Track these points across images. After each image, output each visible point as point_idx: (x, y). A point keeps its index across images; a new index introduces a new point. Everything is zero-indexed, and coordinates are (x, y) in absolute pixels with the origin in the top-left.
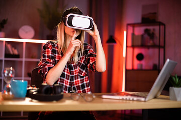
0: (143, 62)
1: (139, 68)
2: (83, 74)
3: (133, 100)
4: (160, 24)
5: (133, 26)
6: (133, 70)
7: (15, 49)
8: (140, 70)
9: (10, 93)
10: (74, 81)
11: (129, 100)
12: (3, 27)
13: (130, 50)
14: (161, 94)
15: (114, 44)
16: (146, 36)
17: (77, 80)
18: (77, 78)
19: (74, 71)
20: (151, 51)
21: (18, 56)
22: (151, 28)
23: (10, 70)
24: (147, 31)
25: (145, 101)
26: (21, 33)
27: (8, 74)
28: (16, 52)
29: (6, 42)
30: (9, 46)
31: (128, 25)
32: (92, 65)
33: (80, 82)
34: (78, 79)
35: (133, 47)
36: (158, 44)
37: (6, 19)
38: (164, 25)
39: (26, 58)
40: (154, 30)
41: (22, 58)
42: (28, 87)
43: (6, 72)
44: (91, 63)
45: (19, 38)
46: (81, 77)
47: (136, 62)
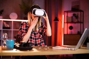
0: (72, 30)
1: (71, 33)
2: (41, 37)
4: (81, 11)
5: (67, 12)
6: (67, 34)
7: (8, 24)
8: (71, 34)
9: (6, 47)
12: (2, 14)
14: (83, 46)
15: (58, 21)
16: (74, 17)
18: (38, 39)
19: (37, 35)
20: (76, 25)
21: (9, 28)
22: (76, 13)
23: (5, 35)
24: (74, 15)
26: (11, 16)
27: (4, 37)
28: (8, 26)
29: (3, 21)
30: (5, 23)
31: (65, 12)
33: (40, 41)
34: (39, 39)
35: (67, 23)
36: (80, 21)
37: (3, 9)
38: (83, 11)
39: (13, 29)
40: (78, 14)
41: (11, 29)
42: (15, 43)
45: (10, 19)
47: (69, 30)
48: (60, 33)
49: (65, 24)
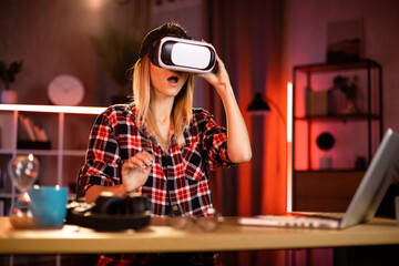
0: (333, 153)
1: (325, 166)
2: (196, 175)
3: (311, 227)
4: (370, 64)
5: (309, 69)
6: (310, 170)
7: (41, 128)
8: (327, 171)
10: (177, 191)
11: (303, 227)
12: (12, 79)
13: (303, 126)
15: (266, 113)
16: (338, 93)
17: (182, 189)
18: (181, 183)
19: (175, 167)
20: (350, 126)
21: (47, 145)
22: (348, 74)
23: (28, 161)
24: (339, 82)
25: (339, 229)
26: (53, 92)
27: (23, 171)
28: (43, 136)
29: (21, 112)
30: (27, 123)
31: (296, 68)
32: (219, 151)
33: (188, 193)
34: (184, 186)
35: (309, 118)
36: (366, 110)
37: (19, 61)
38: (379, 67)
39: (65, 148)
40: (356, 78)
41: (56, 148)
43: (19, 166)
44: (216, 146)
45: (50, 103)
46: (191, 182)
47: (318, 154)
48: (279, 169)
49: (298, 123)
